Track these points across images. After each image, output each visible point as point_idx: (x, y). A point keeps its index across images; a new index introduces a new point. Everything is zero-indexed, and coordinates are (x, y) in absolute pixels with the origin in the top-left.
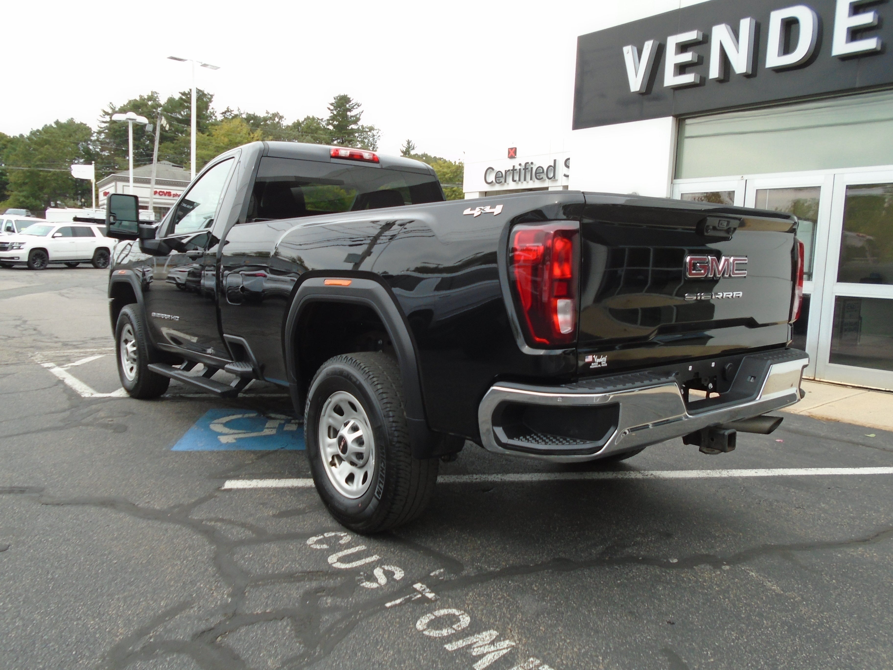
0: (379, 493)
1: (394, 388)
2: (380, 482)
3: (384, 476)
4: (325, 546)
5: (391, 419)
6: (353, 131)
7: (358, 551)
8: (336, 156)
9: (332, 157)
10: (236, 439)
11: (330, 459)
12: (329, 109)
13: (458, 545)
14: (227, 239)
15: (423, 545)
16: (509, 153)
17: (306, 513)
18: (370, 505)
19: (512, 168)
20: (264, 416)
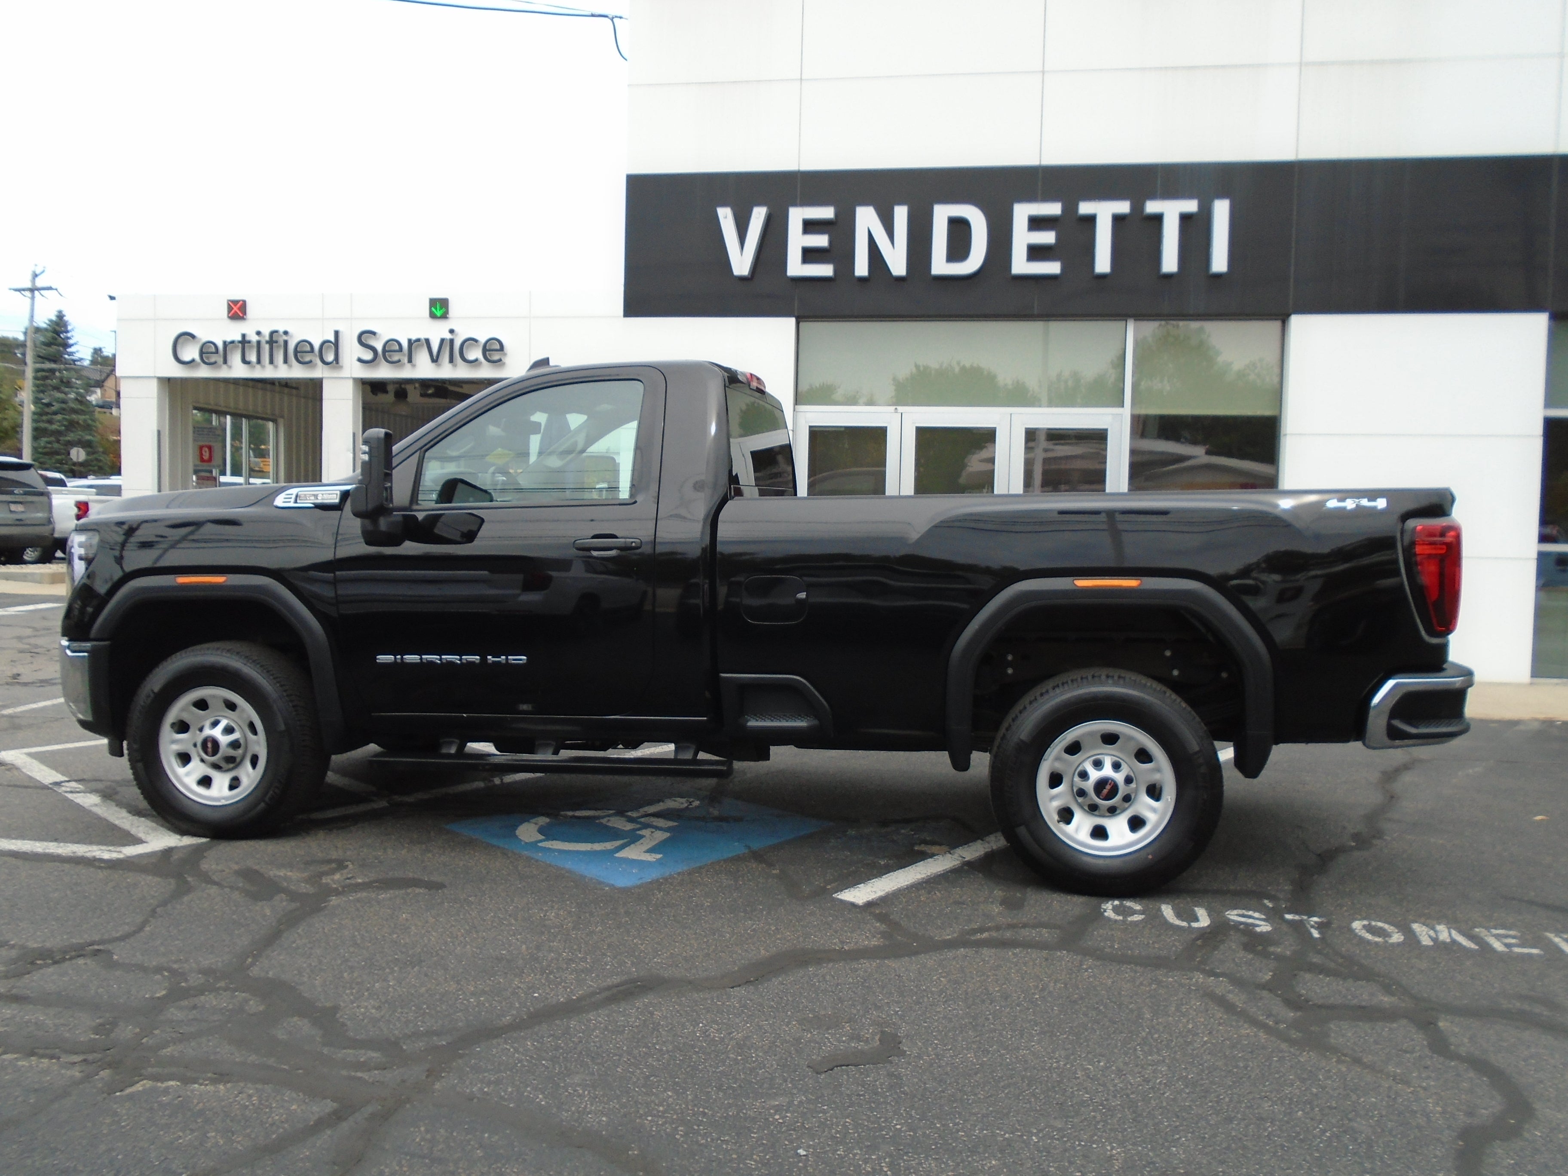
16: (230, 308)
19: (239, 339)
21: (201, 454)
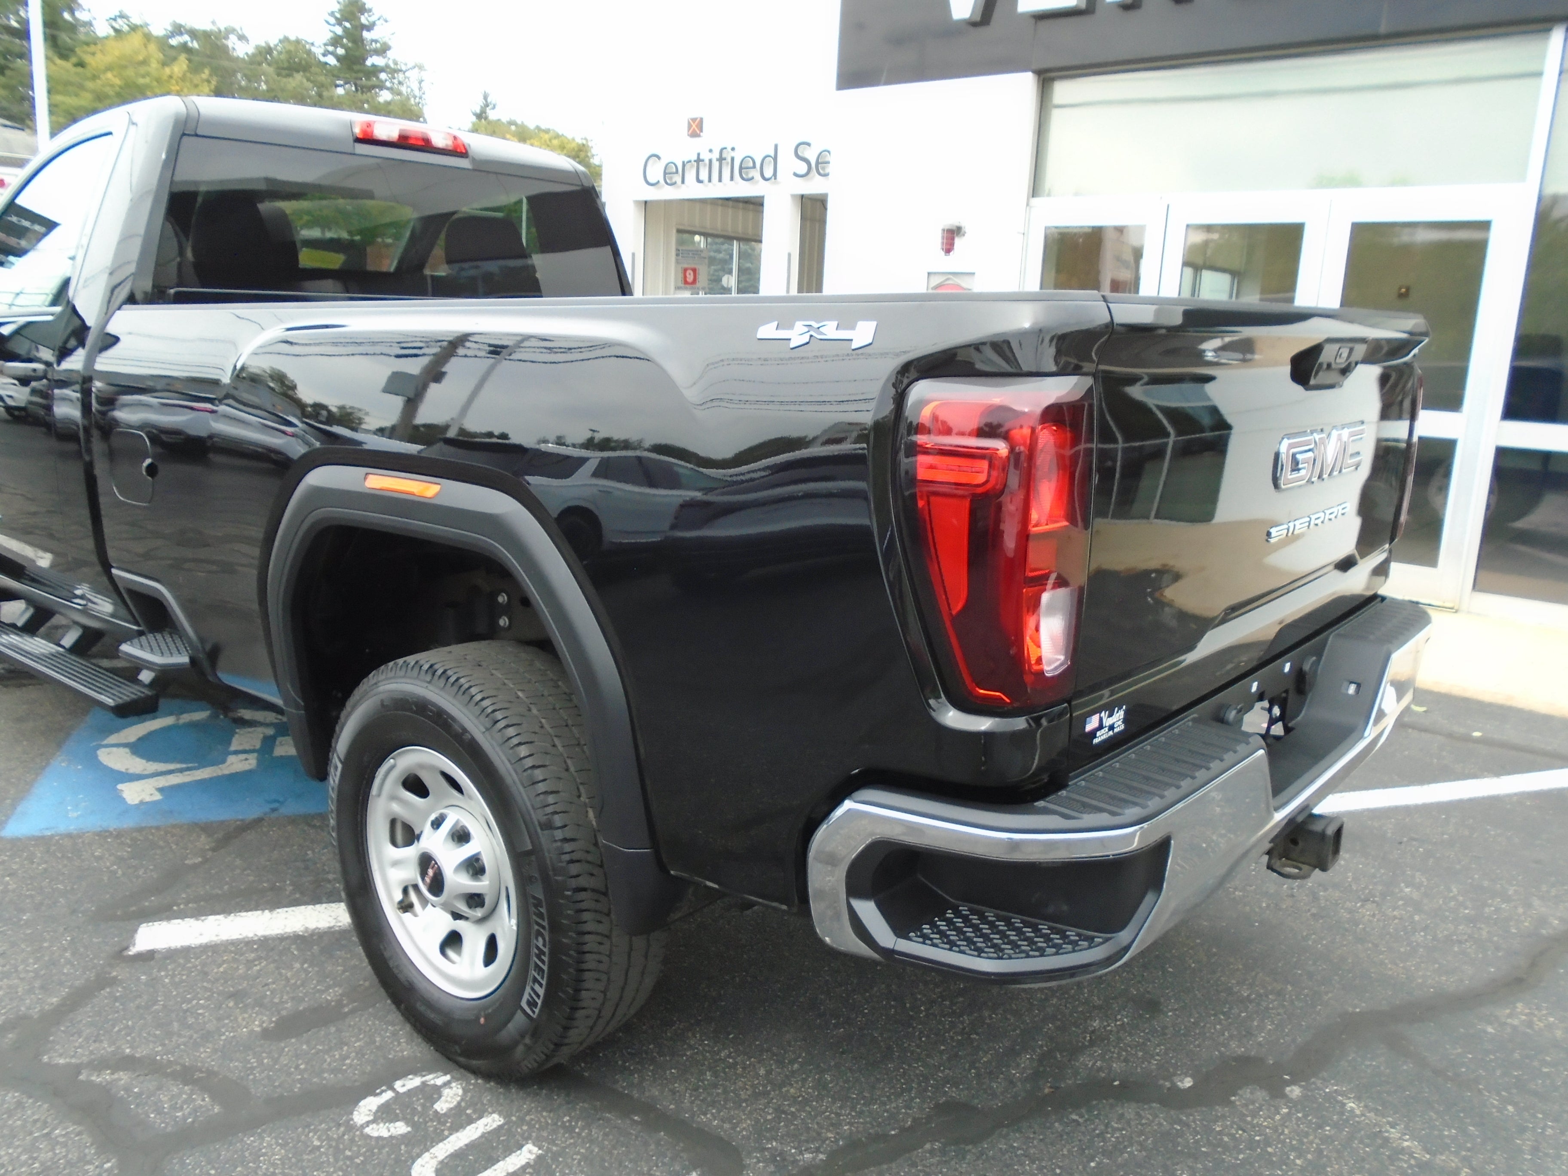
0: (532, 1004)
1: (560, 748)
2: (535, 980)
3: (545, 968)
4: (400, 1128)
5: (559, 834)
6: (375, 71)
7: (483, 1135)
8: (368, 139)
9: (358, 140)
10: (161, 790)
11: (398, 896)
12: (327, 22)
13: (715, 1086)
14: (112, 328)
15: (636, 1094)
16: (690, 126)
17: (346, 1015)
18: (510, 1025)
19: (696, 158)
20: (226, 716)
21: (685, 277)
